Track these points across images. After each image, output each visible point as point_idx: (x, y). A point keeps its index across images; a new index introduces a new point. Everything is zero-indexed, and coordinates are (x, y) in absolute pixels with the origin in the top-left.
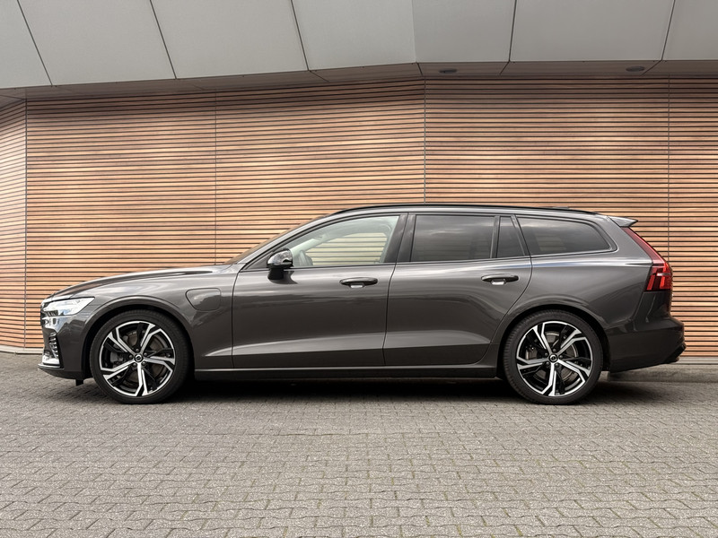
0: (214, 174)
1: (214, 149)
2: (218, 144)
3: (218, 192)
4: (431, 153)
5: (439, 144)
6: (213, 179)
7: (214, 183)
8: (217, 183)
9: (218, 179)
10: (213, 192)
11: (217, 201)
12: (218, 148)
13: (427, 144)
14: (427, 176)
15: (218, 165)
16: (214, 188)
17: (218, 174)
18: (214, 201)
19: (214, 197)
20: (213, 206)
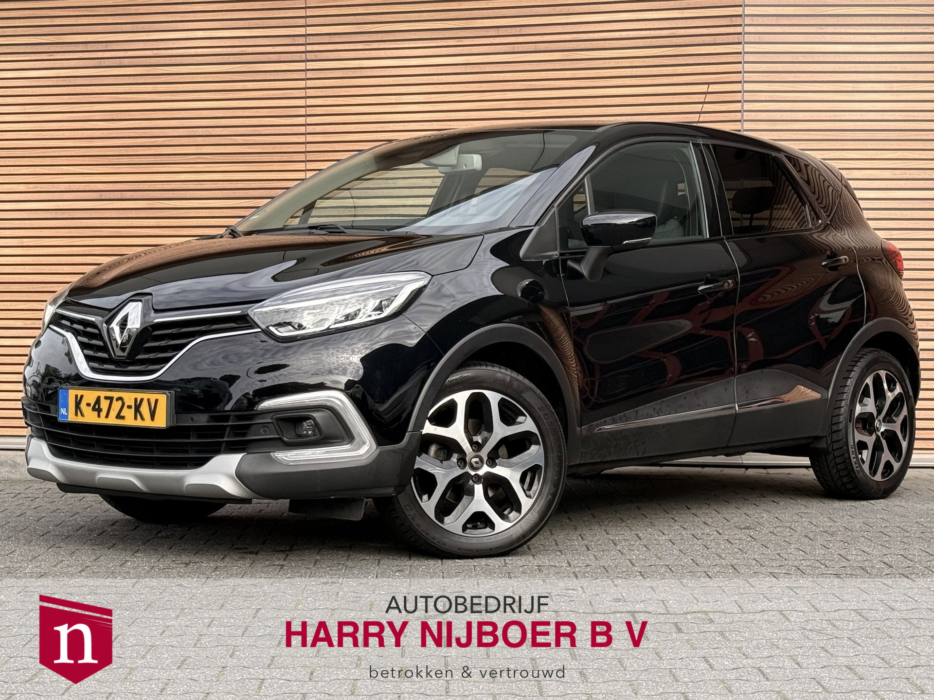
0: (302, 84)
1: (301, 31)
2: (310, 21)
3: (310, 120)
4: (756, 38)
5: (773, 20)
6: (301, 93)
7: (301, 102)
8: (310, 102)
9: (310, 92)
10: (301, 120)
11: (310, 138)
12: (310, 30)
13: (748, 21)
14: (748, 87)
15: (311, 65)
16: (302, 111)
17: (310, 83)
18: (302, 139)
19: (302, 129)
20: (301, 148)
